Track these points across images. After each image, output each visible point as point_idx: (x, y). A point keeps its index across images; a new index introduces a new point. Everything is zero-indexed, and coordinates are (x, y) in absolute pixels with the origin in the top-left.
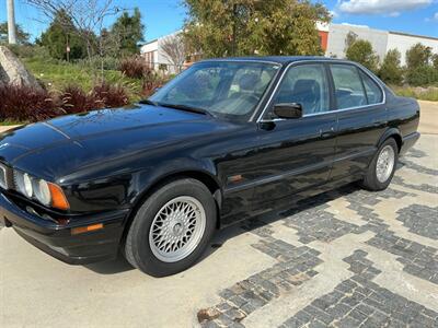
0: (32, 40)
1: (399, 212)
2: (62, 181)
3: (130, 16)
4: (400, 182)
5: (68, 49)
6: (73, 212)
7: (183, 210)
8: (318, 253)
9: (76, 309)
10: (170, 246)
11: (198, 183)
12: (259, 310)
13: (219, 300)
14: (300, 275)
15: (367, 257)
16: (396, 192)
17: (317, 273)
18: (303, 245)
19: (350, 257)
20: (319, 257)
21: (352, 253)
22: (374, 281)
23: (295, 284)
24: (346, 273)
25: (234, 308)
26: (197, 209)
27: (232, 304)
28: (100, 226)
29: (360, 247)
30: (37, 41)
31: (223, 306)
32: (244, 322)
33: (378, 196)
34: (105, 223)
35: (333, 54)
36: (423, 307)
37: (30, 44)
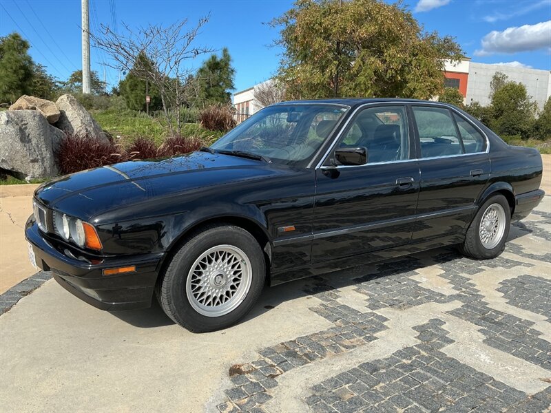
0: (109, 90)
1: (504, 283)
2: (97, 221)
3: (218, 59)
4: (518, 250)
5: (148, 99)
6: (106, 254)
7: (226, 261)
8: (386, 320)
9: (106, 356)
10: (211, 300)
11: (243, 232)
12: (298, 369)
13: (257, 357)
14: (357, 339)
15: (443, 327)
16: (507, 261)
17: (376, 338)
18: (370, 311)
19: (423, 326)
20: (385, 323)
21: (426, 322)
22: (442, 350)
23: (347, 347)
24: (412, 340)
25: (272, 366)
26: (243, 260)
27: (270, 362)
28: (132, 269)
29: (439, 316)
30: (115, 90)
31: (259, 363)
32: (277, 379)
33: (483, 265)
34: (138, 267)
35: (475, 100)
36: (491, 378)
37: (106, 94)
